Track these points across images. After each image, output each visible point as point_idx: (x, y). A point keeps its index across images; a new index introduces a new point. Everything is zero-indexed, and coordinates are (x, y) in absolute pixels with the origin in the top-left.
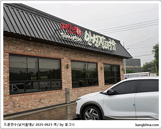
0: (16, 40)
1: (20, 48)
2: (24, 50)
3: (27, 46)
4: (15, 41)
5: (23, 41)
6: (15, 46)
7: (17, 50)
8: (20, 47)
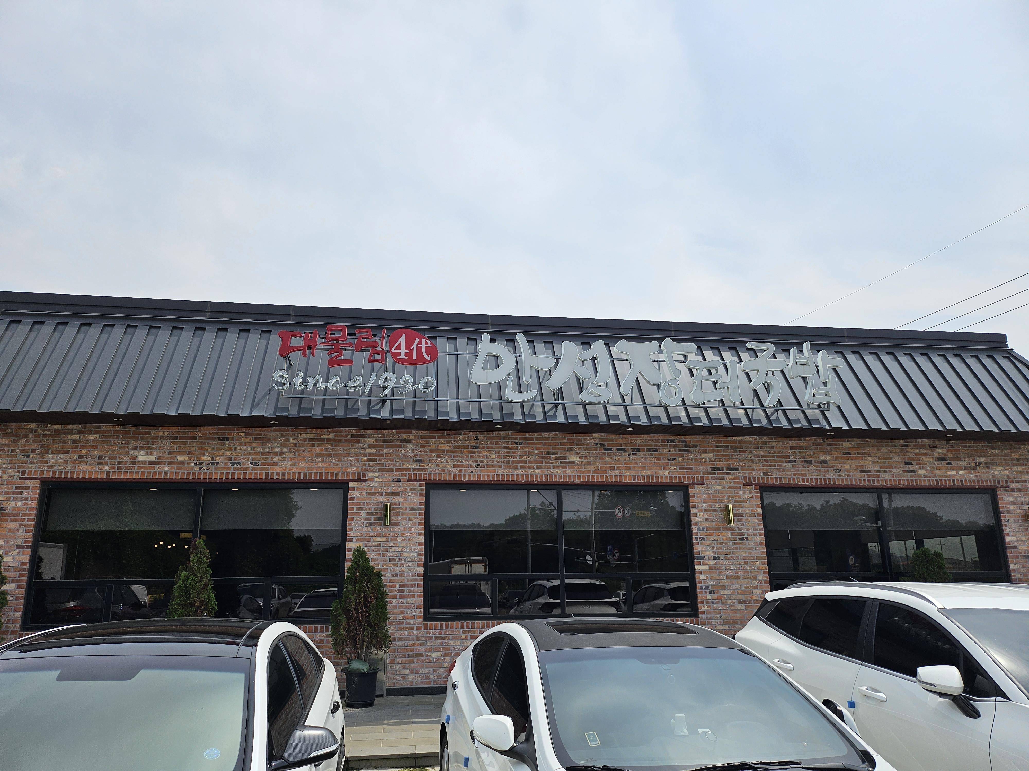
0: (80, 432)
1: (100, 457)
2: (119, 463)
3: (136, 448)
4: (76, 437)
5: (115, 432)
6: (74, 453)
7: (84, 467)
8: (97, 453)
